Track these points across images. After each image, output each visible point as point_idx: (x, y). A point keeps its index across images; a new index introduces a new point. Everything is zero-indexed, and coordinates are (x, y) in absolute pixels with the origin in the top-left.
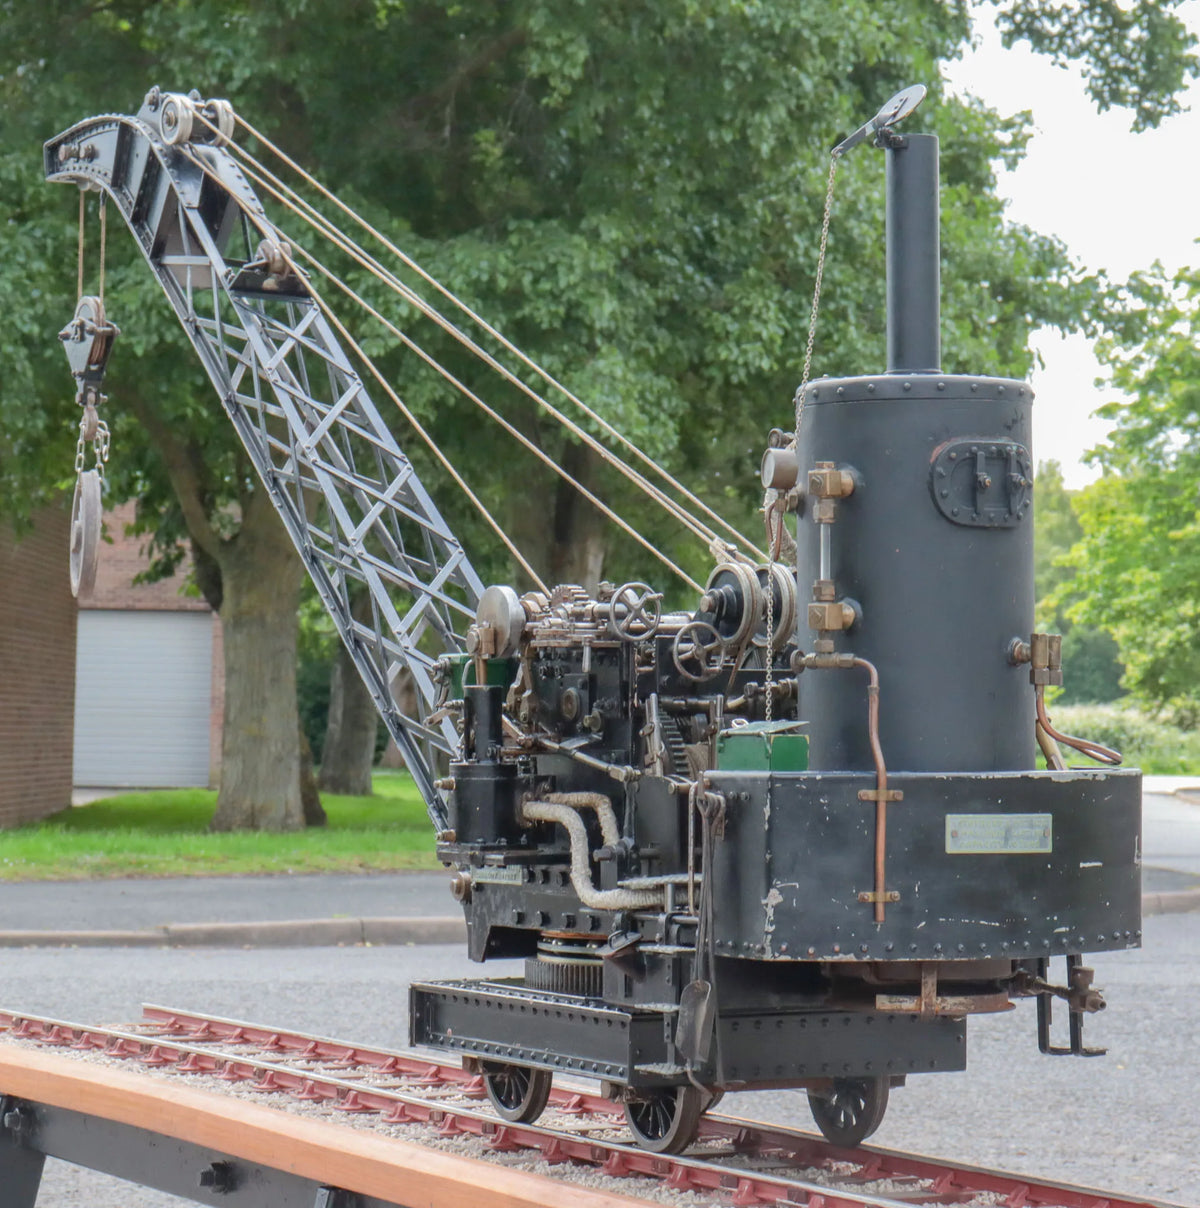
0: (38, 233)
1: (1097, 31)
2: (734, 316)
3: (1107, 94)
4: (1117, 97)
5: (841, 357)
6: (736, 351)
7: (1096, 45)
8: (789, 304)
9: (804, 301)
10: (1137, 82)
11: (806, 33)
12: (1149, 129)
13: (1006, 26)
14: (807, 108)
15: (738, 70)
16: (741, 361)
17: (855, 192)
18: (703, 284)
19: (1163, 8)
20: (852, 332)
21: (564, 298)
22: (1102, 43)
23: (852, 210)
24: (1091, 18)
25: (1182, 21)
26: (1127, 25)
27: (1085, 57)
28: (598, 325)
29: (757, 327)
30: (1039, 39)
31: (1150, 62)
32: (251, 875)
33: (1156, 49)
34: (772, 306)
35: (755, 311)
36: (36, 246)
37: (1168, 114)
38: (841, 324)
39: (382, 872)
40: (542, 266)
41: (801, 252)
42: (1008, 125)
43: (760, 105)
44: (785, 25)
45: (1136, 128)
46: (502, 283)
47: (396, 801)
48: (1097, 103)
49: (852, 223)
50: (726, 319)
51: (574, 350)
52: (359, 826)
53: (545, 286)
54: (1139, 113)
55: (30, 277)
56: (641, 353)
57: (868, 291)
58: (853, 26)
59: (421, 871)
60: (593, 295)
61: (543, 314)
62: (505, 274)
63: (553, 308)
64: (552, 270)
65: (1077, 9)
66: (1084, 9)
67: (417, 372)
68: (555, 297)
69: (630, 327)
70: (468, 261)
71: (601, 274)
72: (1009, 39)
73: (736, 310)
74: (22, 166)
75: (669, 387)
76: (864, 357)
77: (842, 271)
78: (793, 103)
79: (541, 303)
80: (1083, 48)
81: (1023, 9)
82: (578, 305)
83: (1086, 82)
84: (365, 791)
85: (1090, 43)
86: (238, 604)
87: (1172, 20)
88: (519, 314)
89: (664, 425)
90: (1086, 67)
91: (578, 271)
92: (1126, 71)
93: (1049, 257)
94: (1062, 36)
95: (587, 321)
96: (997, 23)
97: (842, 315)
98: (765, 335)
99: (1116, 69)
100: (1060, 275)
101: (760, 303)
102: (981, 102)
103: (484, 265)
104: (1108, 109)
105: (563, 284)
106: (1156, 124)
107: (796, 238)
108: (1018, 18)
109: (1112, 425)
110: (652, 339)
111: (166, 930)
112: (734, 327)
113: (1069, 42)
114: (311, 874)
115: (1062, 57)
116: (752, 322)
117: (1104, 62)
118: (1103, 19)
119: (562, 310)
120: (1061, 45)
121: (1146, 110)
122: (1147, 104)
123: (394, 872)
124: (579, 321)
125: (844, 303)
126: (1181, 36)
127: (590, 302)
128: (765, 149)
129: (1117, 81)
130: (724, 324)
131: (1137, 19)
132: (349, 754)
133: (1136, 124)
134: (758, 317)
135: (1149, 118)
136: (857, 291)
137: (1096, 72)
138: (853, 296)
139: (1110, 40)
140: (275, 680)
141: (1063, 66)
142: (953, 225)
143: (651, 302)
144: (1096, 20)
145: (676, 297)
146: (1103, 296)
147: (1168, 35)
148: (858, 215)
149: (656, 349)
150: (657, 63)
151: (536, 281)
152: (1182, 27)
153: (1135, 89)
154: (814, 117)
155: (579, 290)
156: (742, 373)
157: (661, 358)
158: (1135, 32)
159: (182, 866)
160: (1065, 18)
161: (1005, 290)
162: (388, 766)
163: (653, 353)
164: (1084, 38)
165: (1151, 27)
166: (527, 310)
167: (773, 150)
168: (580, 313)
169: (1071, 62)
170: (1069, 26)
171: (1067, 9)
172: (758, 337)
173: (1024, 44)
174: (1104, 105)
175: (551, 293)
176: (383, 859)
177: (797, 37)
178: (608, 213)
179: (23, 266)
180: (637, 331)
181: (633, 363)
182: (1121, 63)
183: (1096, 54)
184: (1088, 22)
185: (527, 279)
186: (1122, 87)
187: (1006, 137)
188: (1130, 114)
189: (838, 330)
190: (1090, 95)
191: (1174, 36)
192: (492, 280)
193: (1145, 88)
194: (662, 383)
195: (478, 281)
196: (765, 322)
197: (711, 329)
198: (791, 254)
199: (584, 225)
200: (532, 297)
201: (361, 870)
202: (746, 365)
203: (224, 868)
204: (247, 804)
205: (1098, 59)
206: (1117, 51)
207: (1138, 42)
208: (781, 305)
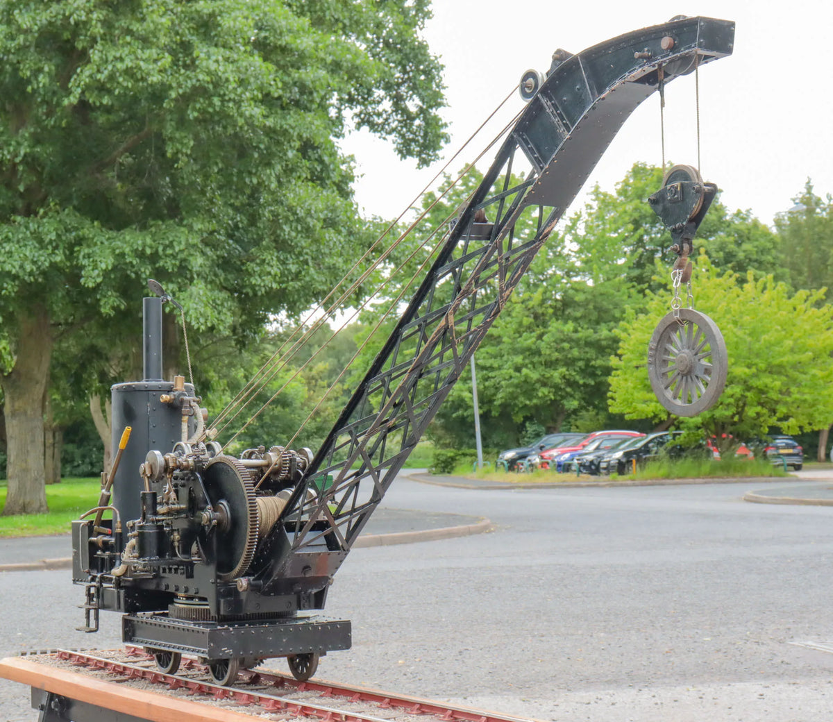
1: (400, 122)
2: (257, 264)
3: (405, 151)
4: (410, 153)
5: (307, 282)
6: (259, 280)
7: (399, 128)
8: (282, 258)
10: (418, 146)
11: (291, 131)
12: (425, 167)
13: (357, 120)
14: (290, 166)
15: (259, 148)
16: (262, 284)
17: (310, 205)
18: (237, 249)
19: (430, 111)
20: (312, 271)
21: (179, 257)
22: (402, 127)
23: (309, 213)
24: (397, 115)
25: (440, 117)
26: (414, 119)
27: (394, 134)
28: (194, 270)
29: (269, 269)
30: (373, 127)
31: (426, 136)
32: (51, 535)
33: (429, 130)
34: (275, 259)
35: (267, 261)
37: (434, 160)
38: (306, 267)
40: (167, 242)
41: (286, 233)
43: (269, 165)
44: (281, 127)
45: (419, 167)
46: (148, 251)
48: (400, 155)
49: (309, 220)
50: (253, 265)
51: (183, 281)
53: (169, 251)
54: (420, 160)
56: (212, 282)
57: (317, 251)
58: (313, 127)
60: (192, 255)
61: (169, 265)
62: (151, 247)
63: (173, 262)
64: (171, 245)
65: (390, 111)
66: (393, 111)
67: (106, 293)
68: (174, 257)
70: (132, 240)
71: (194, 246)
72: (359, 126)
73: (258, 261)
76: (318, 282)
77: (305, 242)
78: (284, 164)
79: (168, 260)
80: (394, 130)
81: (364, 112)
82: (185, 260)
83: (395, 146)
85: (396, 127)
86: (13, 406)
87: (435, 116)
88: (157, 265)
89: (225, 314)
90: (395, 139)
91: (183, 243)
92: (413, 140)
94: (384, 124)
95: (190, 268)
96: (353, 118)
97: (306, 262)
98: (273, 272)
99: (409, 139)
101: (269, 257)
103: (140, 242)
104: (405, 158)
105: (177, 250)
106: (428, 166)
107: (284, 227)
108: (362, 116)
110: (217, 275)
111: (44, 562)
112: (257, 269)
113: (387, 127)
115: (384, 135)
116: (266, 266)
117: (403, 136)
118: (402, 116)
119: (178, 263)
120: (383, 129)
121: (423, 159)
122: (424, 156)
124: (186, 268)
125: (306, 257)
126: (440, 123)
127: (191, 258)
129: (409, 145)
130: (253, 268)
131: (418, 116)
133: (419, 165)
135: (425, 162)
136: (312, 251)
137: (399, 141)
138: (310, 253)
139: (405, 126)
140: (33, 441)
141: (385, 139)
143: (215, 257)
144: (399, 116)
145: (226, 255)
147: (434, 123)
149: (220, 280)
150: (221, 146)
151: (164, 250)
152: (440, 119)
153: (418, 149)
154: (292, 170)
155: (186, 253)
156: (263, 290)
157: (222, 283)
158: (417, 122)
159: (17, 532)
160: (384, 116)
163: (218, 282)
164: (394, 125)
165: (425, 119)
166: (161, 263)
168: (186, 264)
169: (388, 137)
170: (386, 120)
171: (386, 112)
172: (269, 273)
173: (365, 128)
174: (404, 156)
175: (172, 255)
177: (286, 132)
178: (196, 217)
180: (210, 271)
181: (209, 286)
182: (411, 137)
183: (399, 132)
184: (395, 118)
185: (160, 249)
186: (412, 148)
188: (416, 160)
189: (304, 269)
190: (397, 152)
191: (437, 124)
192: (143, 250)
193: (423, 147)
194: (224, 295)
195: (137, 249)
196: (272, 266)
197: (247, 270)
198: (282, 234)
199: (185, 222)
200: (163, 257)
202: (264, 286)
203: (39, 532)
204: (21, 502)
205: (400, 135)
206: (409, 131)
207: (419, 126)
208: (278, 258)
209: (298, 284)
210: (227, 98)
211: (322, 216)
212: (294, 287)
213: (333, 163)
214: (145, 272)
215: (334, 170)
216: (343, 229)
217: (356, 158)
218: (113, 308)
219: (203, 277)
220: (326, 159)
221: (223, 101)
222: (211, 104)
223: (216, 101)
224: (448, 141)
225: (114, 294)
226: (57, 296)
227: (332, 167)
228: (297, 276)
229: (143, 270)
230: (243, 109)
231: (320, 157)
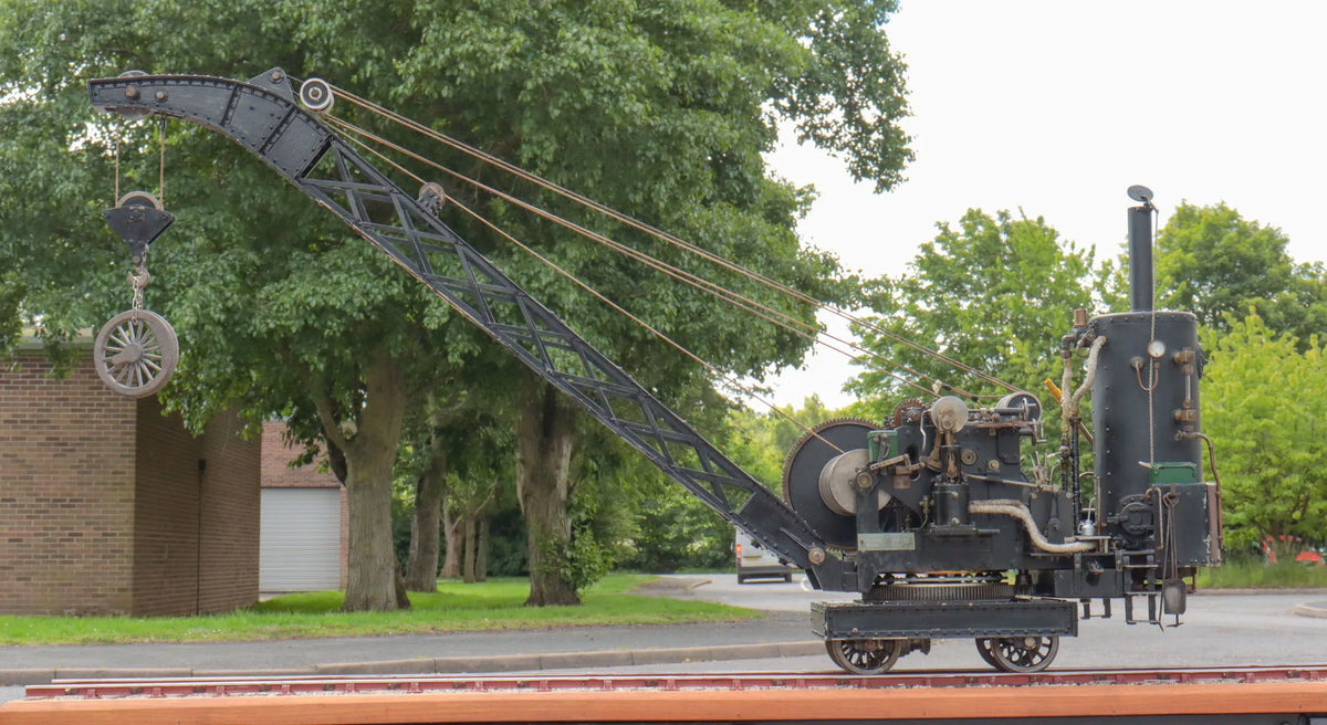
0: (231, 258)
1: (853, 135)
2: (648, 300)
3: (860, 172)
4: (866, 173)
7: (853, 143)
8: (680, 293)
9: (689, 291)
10: (877, 165)
11: (687, 134)
12: (885, 191)
13: (801, 133)
14: (688, 178)
15: (646, 156)
18: (628, 283)
19: (891, 122)
21: (547, 292)
22: (856, 142)
24: (849, 128)
25: (902, 129)
26: (871, 132)
27: (847, 150)
28: (566, 307)
29: (662, 306)
30: (820, 140)
31: (884, 153)
32: (366, 636)
33: (888, 145)
35: (660, 297)
36: (229, 265)
37: (895, 183)
38: (710, 305)
39: (445, 633)
42: (800, 193)
43: (659, 177)
44: (674, 130)
45: (877, 191)
47: (451, 595)
48: (854, 177)
50: (644, 301)
52: (429, 608)
53: (535, 285)
54: (879, 183)
55: (226, 285)
58: (715, 130)
59: (468, 632)
60: (564, 289)
64: (536, 277)
65: (841, 123)
66: (845, 122)
68: (541, 291)
69: (584, 309)
72: (801, 140)
73: (649, 297)
74: (221, 220)
75: (607, 343)
76: (726, 322)
78: (679, 176)
80: (846, 145)
81: (809, 124)
82: (555, 295)
83: (848, 165)
84: (433, 590)
85: (849, 142)
86: (356, 477)
87: (897, 128)
90: (847, 156)
91: (552, 274)
92: (870, 158)
93: (830, 264)
94: (833, 138)
96: (795, 131)
98: (666, 310)
99: (865, 157)
100: (836, 274)
102: (784, 180)
104: (860, 180)
105: (544, 283)
106: (889, 189)
108: (807, 129)
109: (861, 369)
110: (597, 316)
112: (648, 306)
113: (837, 141)
114: (403, 635)
115: (834, 150)
116: (659, 303)
117: (857, 153)
118: (856, 129)
120: (832, 144)
121: (883, 181)
122: (883, 177)
123: (452, 632)
126: (902, 137)
127: (563, 294)
128: (662, 205)
129: (866, 164)
130: (642, 305)
131: (876, 128)
132: (422, 568)
133: (877, 189)
134: (662, 300)
135: (884, 185)
137: (853, 159)
139: (860, 140)
140: (379, 521)
141: (834, 156)
142: (774, 247)
144: (853, 128)
145: (613, 291)
146: (861, 287)
147: (895, 137)
148: (720, 241)
149: (600, 321)
150: (598, 154)
151: (529, 282)
152: (902, 133)
153: (876, 169)
154: (692, 184)
155: (556, 287)
157: (604, 326)
158: (875, 136)
159: (326, 632)
160: (835, 129)
161: (805, 284)
162: (444, 577)
163: (599, 324)
164: (845, 140)
165: (885, 133)
167: (666, 205)
168: (556, 300)
169: (838, 154)
170: (837, 133)
171: (836, 123)
172: (663, 312)
173: (811, 143)
174: (858, 178)
175: (539, 288)
176: (445, 625)
177: (681, 137)
178: (570, 241)
179: (222, 278)
180: (589, 311)
182: (868, 153)
183: (853, 148)
184: (848, 130)
185: (524, 280)
186: (869, 167)
187: (799, 199)
188: (872, 183)
189: (708, 308)
190: (850, 172)
191: (898, 137)
193: (882, 167)
196: (666, 304)
197: (634, 308)
199: (556, 248)
201: (432, 631)
203: (351, 632)
204: (363, 595)
205: (854, 151)
206: (865, 147)
207: (877, 141)
208: (675, 293)
209: (698, 326)
210: (601, 90)
211: (732, 241)
212: (695, 330)
213: (758, 182)
214: (504, 311)
215: (759, 191)
216: (759, 258)
217: (817, 188)
218: (463, 356)
219: (579, 317)
220: (750, 177)
221: (596, 94)
222: (581, 98)
223: (587, 94)
224: (912, 159)
225: (466, 337)
226: (397, 339)
227: (756, 187)
228: (699, 316)
229: (501, 307)
230: (621, 104)
231: (741, 174)
